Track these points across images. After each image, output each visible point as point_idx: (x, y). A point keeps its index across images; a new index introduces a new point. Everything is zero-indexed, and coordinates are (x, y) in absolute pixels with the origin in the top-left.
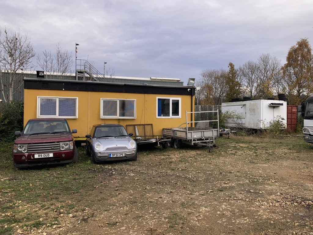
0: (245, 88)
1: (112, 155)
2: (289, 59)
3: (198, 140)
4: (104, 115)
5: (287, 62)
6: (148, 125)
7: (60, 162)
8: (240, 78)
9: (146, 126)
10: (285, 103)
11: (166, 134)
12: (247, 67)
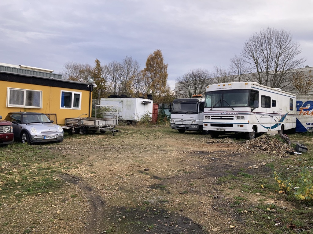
0: (110, 84)
1: (46, 137)
2: (147, 64)
3: (103, 127)
4: (10, 103)
5: (146, 67)
6: (52, 114)
7: (2, 143)
8: (105, 75)
9: (50, 115)
10: (152, 102)
11: (69, 122)
12: (112, 66)
